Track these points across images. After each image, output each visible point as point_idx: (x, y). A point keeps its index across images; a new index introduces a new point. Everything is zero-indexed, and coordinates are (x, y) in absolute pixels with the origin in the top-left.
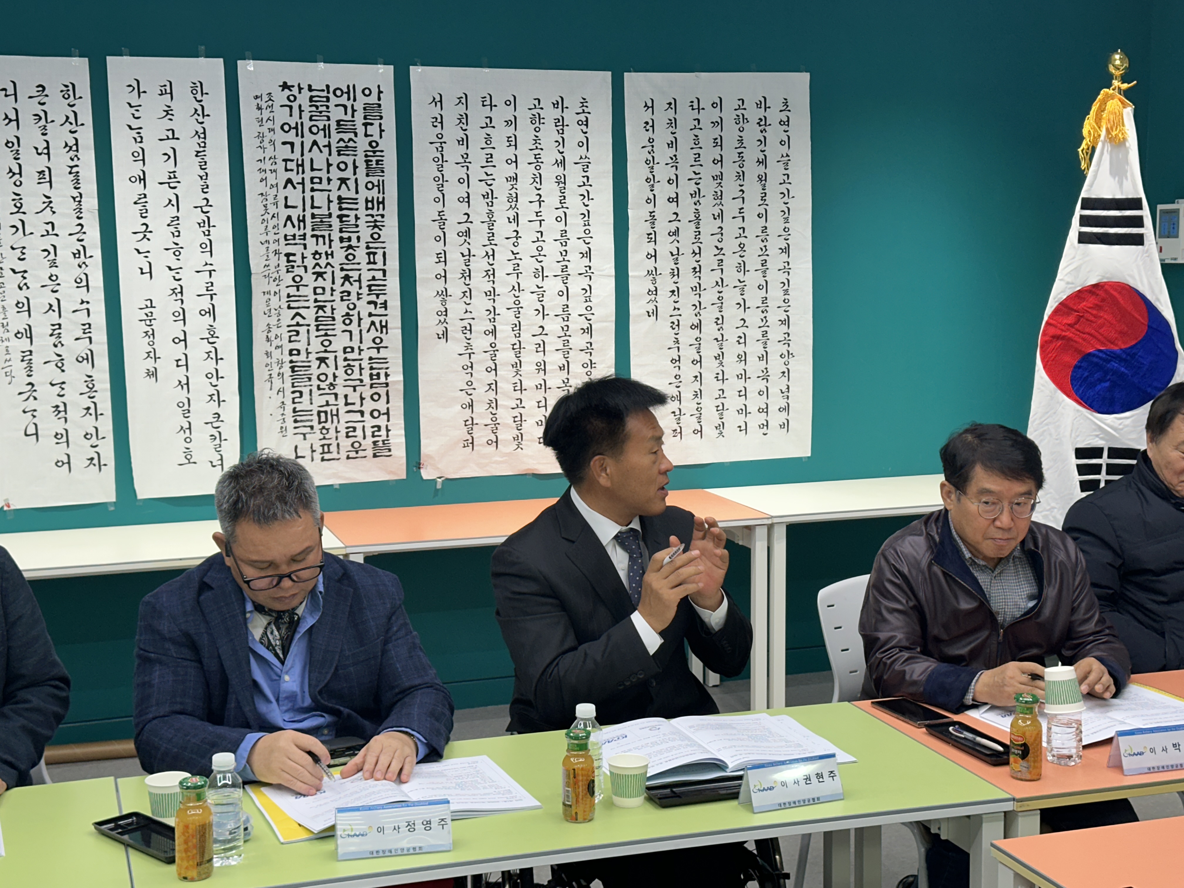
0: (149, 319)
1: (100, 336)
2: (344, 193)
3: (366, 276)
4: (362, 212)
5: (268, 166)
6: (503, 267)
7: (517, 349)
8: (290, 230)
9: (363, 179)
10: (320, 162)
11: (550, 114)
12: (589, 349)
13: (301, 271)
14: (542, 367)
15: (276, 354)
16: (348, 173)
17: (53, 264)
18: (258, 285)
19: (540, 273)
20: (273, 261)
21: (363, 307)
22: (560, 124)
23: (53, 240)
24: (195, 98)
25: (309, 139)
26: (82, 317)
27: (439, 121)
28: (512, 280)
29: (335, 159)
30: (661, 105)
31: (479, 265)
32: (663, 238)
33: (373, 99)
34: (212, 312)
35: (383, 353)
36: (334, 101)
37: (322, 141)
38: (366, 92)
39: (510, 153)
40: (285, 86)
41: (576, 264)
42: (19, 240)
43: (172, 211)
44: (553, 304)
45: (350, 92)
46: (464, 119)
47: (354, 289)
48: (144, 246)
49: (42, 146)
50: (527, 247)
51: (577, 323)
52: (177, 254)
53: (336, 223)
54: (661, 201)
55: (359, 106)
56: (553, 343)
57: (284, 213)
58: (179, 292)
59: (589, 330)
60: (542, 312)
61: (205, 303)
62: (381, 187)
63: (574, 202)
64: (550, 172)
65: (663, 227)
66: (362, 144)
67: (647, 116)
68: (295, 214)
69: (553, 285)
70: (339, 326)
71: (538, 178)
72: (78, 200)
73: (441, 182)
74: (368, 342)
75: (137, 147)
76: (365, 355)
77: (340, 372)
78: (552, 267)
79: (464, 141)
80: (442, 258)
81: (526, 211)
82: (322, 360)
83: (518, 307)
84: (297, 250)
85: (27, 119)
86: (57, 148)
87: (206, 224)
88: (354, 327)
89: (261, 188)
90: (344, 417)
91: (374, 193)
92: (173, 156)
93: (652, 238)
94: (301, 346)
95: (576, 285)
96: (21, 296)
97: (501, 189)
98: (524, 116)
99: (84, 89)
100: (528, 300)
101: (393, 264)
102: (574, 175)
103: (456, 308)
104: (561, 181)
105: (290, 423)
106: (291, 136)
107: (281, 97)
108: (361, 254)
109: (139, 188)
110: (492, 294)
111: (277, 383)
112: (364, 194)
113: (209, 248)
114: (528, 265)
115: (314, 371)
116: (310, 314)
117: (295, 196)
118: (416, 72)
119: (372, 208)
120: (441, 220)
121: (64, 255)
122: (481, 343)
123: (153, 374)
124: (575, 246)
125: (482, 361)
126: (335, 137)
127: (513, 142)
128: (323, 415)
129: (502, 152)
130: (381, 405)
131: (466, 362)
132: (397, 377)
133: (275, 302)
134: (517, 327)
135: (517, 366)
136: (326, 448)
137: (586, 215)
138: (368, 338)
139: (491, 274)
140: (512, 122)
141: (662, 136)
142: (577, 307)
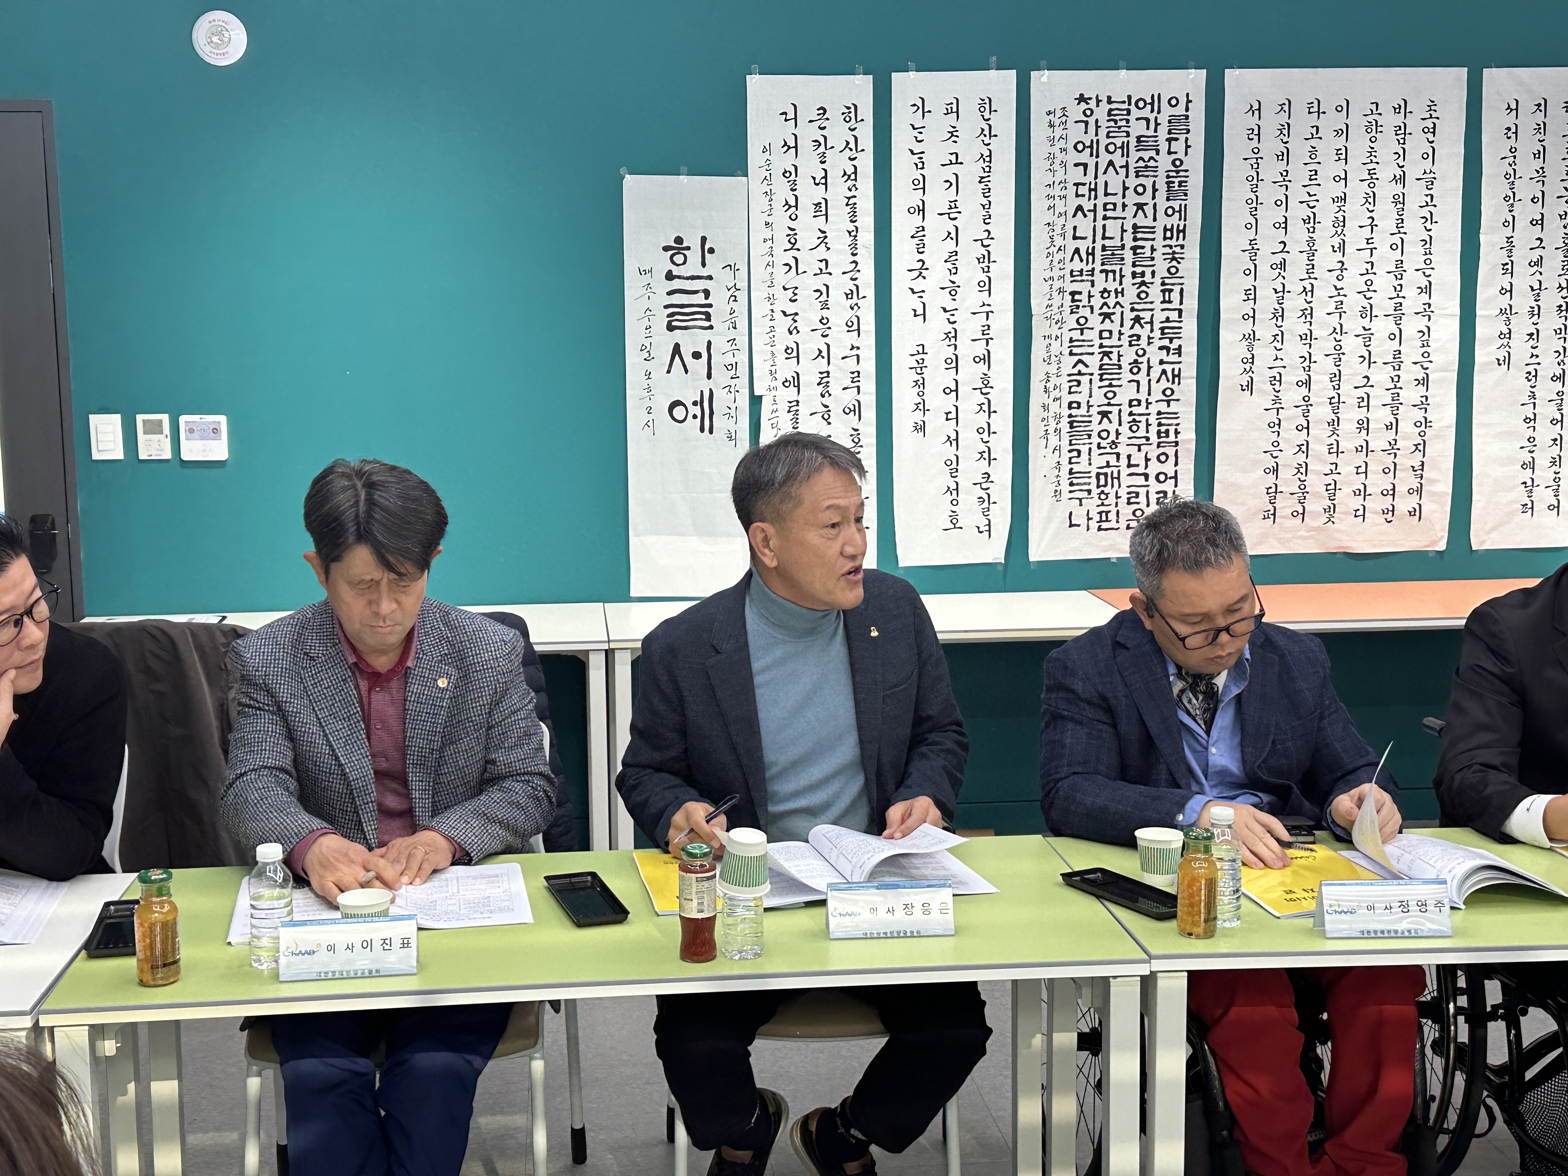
0: (920, 367)
1: (869, 385)
2: (1141, 221)
3: (1160, 316)
4: (1159, 243)
5: (1057, 191)
6: (1323, 305)
7: (1335, 404)
8: (1077, 265)
9: (1162, 204)
10: (1115, 186)
11: (1390, 120)
12: (1424, 404)
13: (1086, 312)
14: (1364, 426)
15: (1054, 407)
16: (1147, 198)
17: (825, 306)
18: (1039, 328)
19: (1368, 313)
20: (1057, 300)
21: (1155, 355)
22: (1402, 132)
23: (825, 278)
24: (983, 116)
25: (1104, 158)
26: (851, 364)
27: (1256, 133)
28: (1334, 320)
29: (1132, 182)
30: (1527, 106)
31: (1294, 303)
32: (1521, 268)
33: (1180, 110)
34: (986, 359)
35: (1174, 407)
36: (1135, 113)
37: (1119, 161)
38: (1173, 102)
39: (1338, 169)
40: (1082, 99)
41: (1413, 301)
42: (792, 279)
43: (951, 245)
44: (1383, 349)
45: (1154, 103)
46: (1285, 129)
47: (1145, 332)
48: (918, 285)
49: (820, 175)
50: (1353, 280)
51: (1410, 373)
52: (953, 293)
53: (1128, 255)
54: (1522, 223)
55: (1163, 119)
56: (1380, 396)
57: (1072, 245)
58: (952, 337)
59: (1425, 381)
60: (1368, 359)
61: (980, 349)
62: (1182, 213)
63: (1414, 227)
64: (1386, 190)
65: (1522, 255)
66: (1164, 162)
67: (1510, 120)
68: (1083, 246)
69: (1383, 327)
70: (1126, 376)
71: (1371, 199)
72: (853, 234)
73: (1253, 207)
74: (1157, 395)
75: (917, 174)
76: (1153, 409)
77: (1124, 429)
78: (1382, 303)
79: (1284, 156)
80: (1251, 295)
81: (1355, 237)
82: (1104, 414)
83: (1338, 354)
84: (1084, 287)
85: (806, 145)
86: (835, 177)
87: (986, 259)
88: (1142, 377)
89: (1049, 217)
90: (1126, 481)
91: (1175, 220)
92: (954, 183)
93: (1508, 269)
94: (1082, 398)
95: (1412, 326)
96: (790, 341)
97: (1326, 212)
98: (1357, 122)
99: (867, 111)
100: (1352, 345)
101: (1191, 304)
102: (1415, 194)
103: (1264, 354)
104: (1399, 201)
105: (1065, 487)
106: (1085, 157)
107: (1076, 112)
108: (1155, 292)
109: (917, 219)
110: (1308, 338)
111: (1053, 441)
112: (1163, 221)
113: (987, 286)
114: (1354, 302)
115: (1095, 428)
116: (1094, 362)
117: (1085, 226)
118: (1232, 76)
119: (1171, 238)
120: (1253, 250)
121: (837, 297)
122: (1292, 396)
123: (921, 428)
124: (1413, 279)
125: (1292, 416)
126: (1134, 155)
127: (1343, 155)
128: (1102, 477)
129: (1330, 168)
130: (1169, 468)
131: (1272, 417)
132: (1188, 435)
133: (1055, 346)
134: (1336, 378)
135: (1334, 424)
136: (1104, 516)
137: (1428, 243)
138: (1157, 389)
139: (1308, 314)
140: (1344, 132)
141: (1527, 144)
142: (1411, 352)
